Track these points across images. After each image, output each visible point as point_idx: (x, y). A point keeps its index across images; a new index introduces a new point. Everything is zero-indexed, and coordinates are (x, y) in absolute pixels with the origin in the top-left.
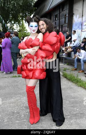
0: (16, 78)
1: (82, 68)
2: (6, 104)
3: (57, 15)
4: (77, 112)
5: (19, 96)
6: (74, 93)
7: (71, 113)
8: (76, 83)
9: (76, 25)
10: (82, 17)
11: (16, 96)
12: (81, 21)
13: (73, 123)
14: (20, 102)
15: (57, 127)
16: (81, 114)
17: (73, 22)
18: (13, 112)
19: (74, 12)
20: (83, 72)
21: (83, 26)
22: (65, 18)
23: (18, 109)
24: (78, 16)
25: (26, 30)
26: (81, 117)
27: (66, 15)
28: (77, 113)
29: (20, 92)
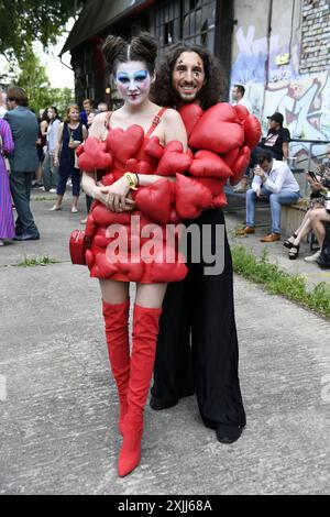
0: (36, 268)
1: (275, 224)
2: (21, 371)
3: (172, 23)
4: (282, 387)
5: (61, 339)
6: (260, 317)
7: (261, 392)
8: (259, 282)
9: (245, 64)
10: (269, 36)
11: (49, 337)
12: (265, 52)
13: (273, 427)
14: (68, 360)
15: (224, 445)
16: (298, 393)
17: (234, 53)
18: (52, 401)
19: (237, 17)
20: (279, 239)
21: (270, 70)
22: (204, 37)
23: (69, 387)
24: (252, 30)
25: (46, 80)
26: (300, 406)
27: (205, 27)
28: (283, 392)
29: (61, 322)
